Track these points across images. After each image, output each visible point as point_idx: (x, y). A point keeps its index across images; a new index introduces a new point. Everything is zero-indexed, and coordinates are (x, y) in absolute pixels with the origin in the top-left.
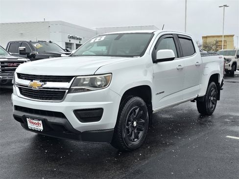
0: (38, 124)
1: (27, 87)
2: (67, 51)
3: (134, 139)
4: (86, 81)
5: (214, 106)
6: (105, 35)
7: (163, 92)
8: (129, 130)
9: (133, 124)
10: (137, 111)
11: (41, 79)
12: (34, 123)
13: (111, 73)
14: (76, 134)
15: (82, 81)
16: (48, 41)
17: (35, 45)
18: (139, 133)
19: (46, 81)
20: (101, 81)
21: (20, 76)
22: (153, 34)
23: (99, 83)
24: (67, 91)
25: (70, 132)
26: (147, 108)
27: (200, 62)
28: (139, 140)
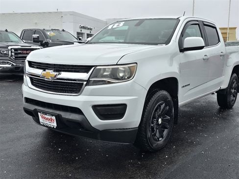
0: (51, 120)
1: (39, 77)
2: (80, 39)
3: (158, 139)
4: (107, 72)
5: (234, 98)
6: (123, 21)
7: (189, 85)
8: (154, 128)
9: (158, 121)
10: (162, 107)
11: (54, 68)
12: (47, 119)
13: (136, 63)
14: (94, 133)
15: (102, 72)
16: (61, 29)
17: (48, 33)
18: (164, 131)
19: (61, 71)
20: (124, 72)
21: (31, 64)
22: (178, 20)
23: (121, 75)
24: (85, 83)
25: (87, 130)
26: (172, 102)
27: (224, 52)
28: (164, 139)
